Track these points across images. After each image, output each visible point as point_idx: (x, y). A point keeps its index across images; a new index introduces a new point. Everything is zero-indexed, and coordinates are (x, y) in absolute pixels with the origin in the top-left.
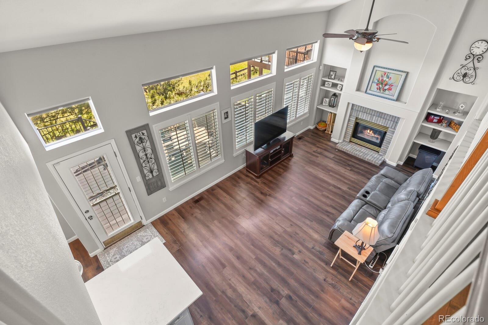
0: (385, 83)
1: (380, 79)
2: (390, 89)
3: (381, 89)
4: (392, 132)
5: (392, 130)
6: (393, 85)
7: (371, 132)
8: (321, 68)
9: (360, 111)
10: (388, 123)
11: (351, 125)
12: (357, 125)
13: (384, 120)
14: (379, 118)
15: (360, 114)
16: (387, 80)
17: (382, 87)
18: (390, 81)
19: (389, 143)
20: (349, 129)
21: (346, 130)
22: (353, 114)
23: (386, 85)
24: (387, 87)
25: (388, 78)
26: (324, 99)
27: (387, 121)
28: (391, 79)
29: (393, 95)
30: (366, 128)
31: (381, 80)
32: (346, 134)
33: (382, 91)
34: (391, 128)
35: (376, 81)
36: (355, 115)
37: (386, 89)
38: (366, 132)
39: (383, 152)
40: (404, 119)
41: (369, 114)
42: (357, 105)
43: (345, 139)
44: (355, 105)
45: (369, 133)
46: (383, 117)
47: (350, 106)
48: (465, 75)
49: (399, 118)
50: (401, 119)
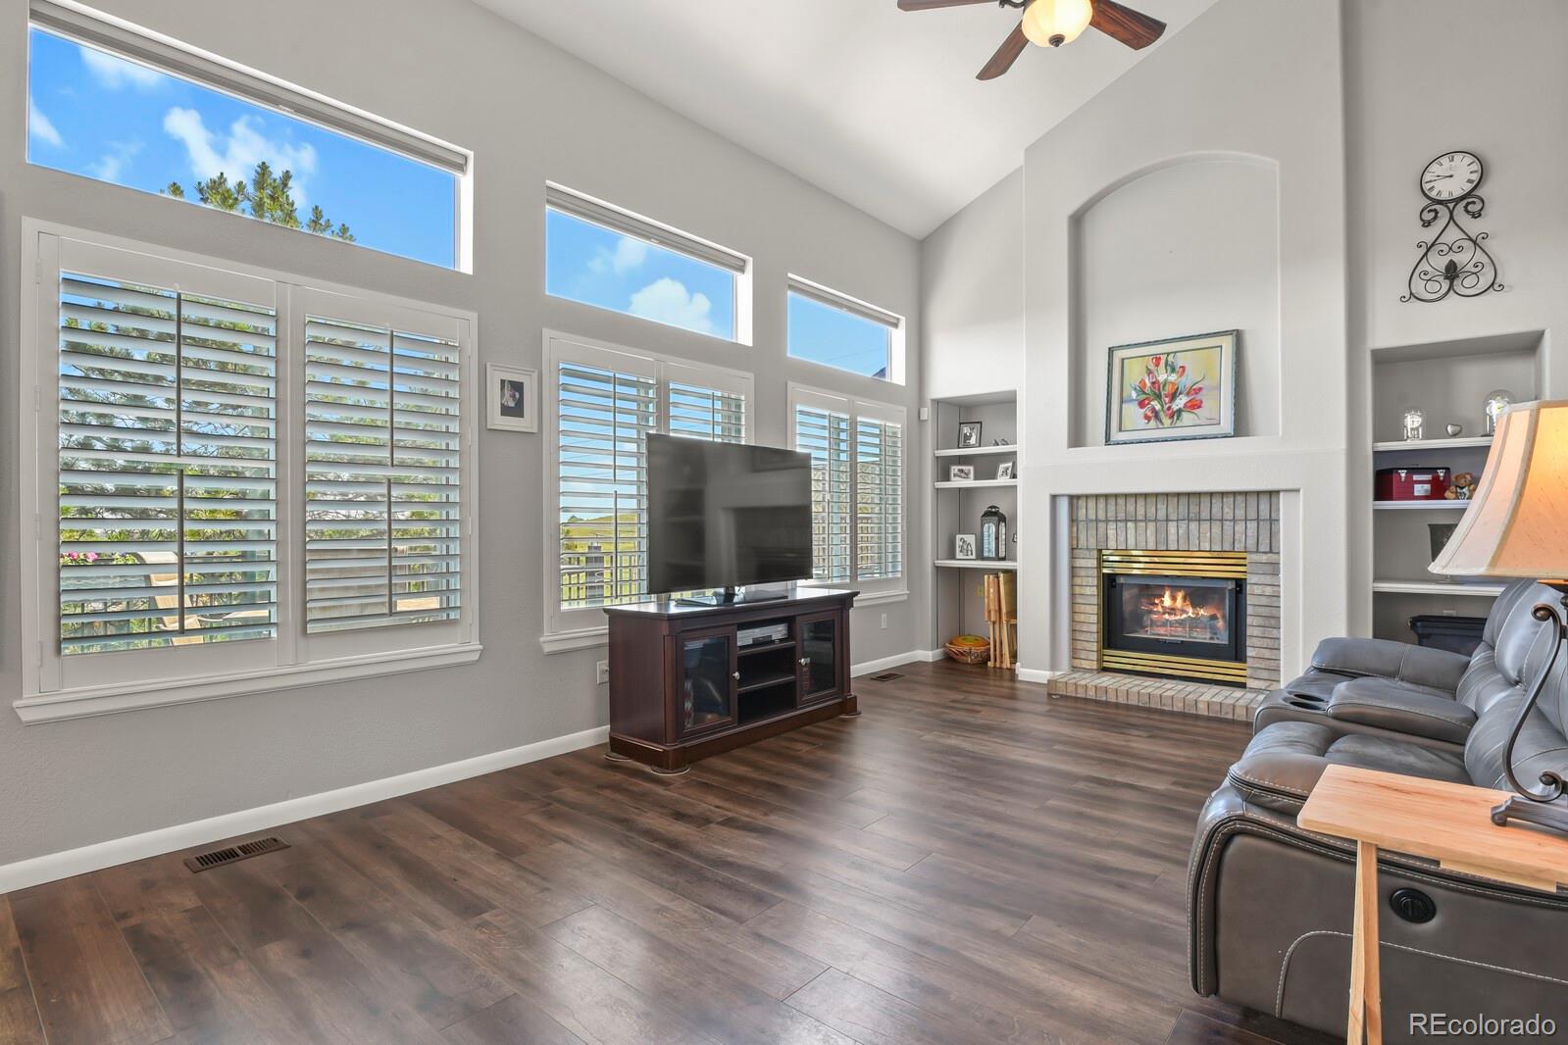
0: (1169, 389)
1: (1145, 384)
2: (1194, 406)
3: (1162, 414)
4: (1268, 569)
5: (1264, 558)
6: (1200, 389)
7: (1179, 603)
8: (926, 413)
9: (1107, 521)
10: (1237, 536)
11: (1088, 591)
12: (1110, 585)
13: (1216, 527)
14: (1194, 526)
15: (1111, 533)
16: (1173, 377)
17: (1162, 406)
18: (1184, 379)
19: (1273, 622)
20: (1082, 608)
21: (1073, 621)
22: (1083, 543)
23: (1173, 396)
24: (1180, 402)
25: (1173, 370)
26: (958, 537)
27: (1228, 525)
28: (1184, 371)
29: (1213, 422)
30: (1150, 589)
31: (1148, 384)
32: (1078, 636)
33: (1167, 421)
34: (1257, 552)
35: (1134, 395)
36: (1092, 544)
37: (1179, 411)
38: (1160, 609)
39: (1265, 674)
40: (1298, 491)
41: (1146, 520)
42: (1087, 497)
43: (1077, 663)
44: (1082, 502)
45: (1172, 611)
46: (1205, 514)
47: (1063, 506)
48: (1452, 272)
49: (1273, 494)
50: (1281, 494)
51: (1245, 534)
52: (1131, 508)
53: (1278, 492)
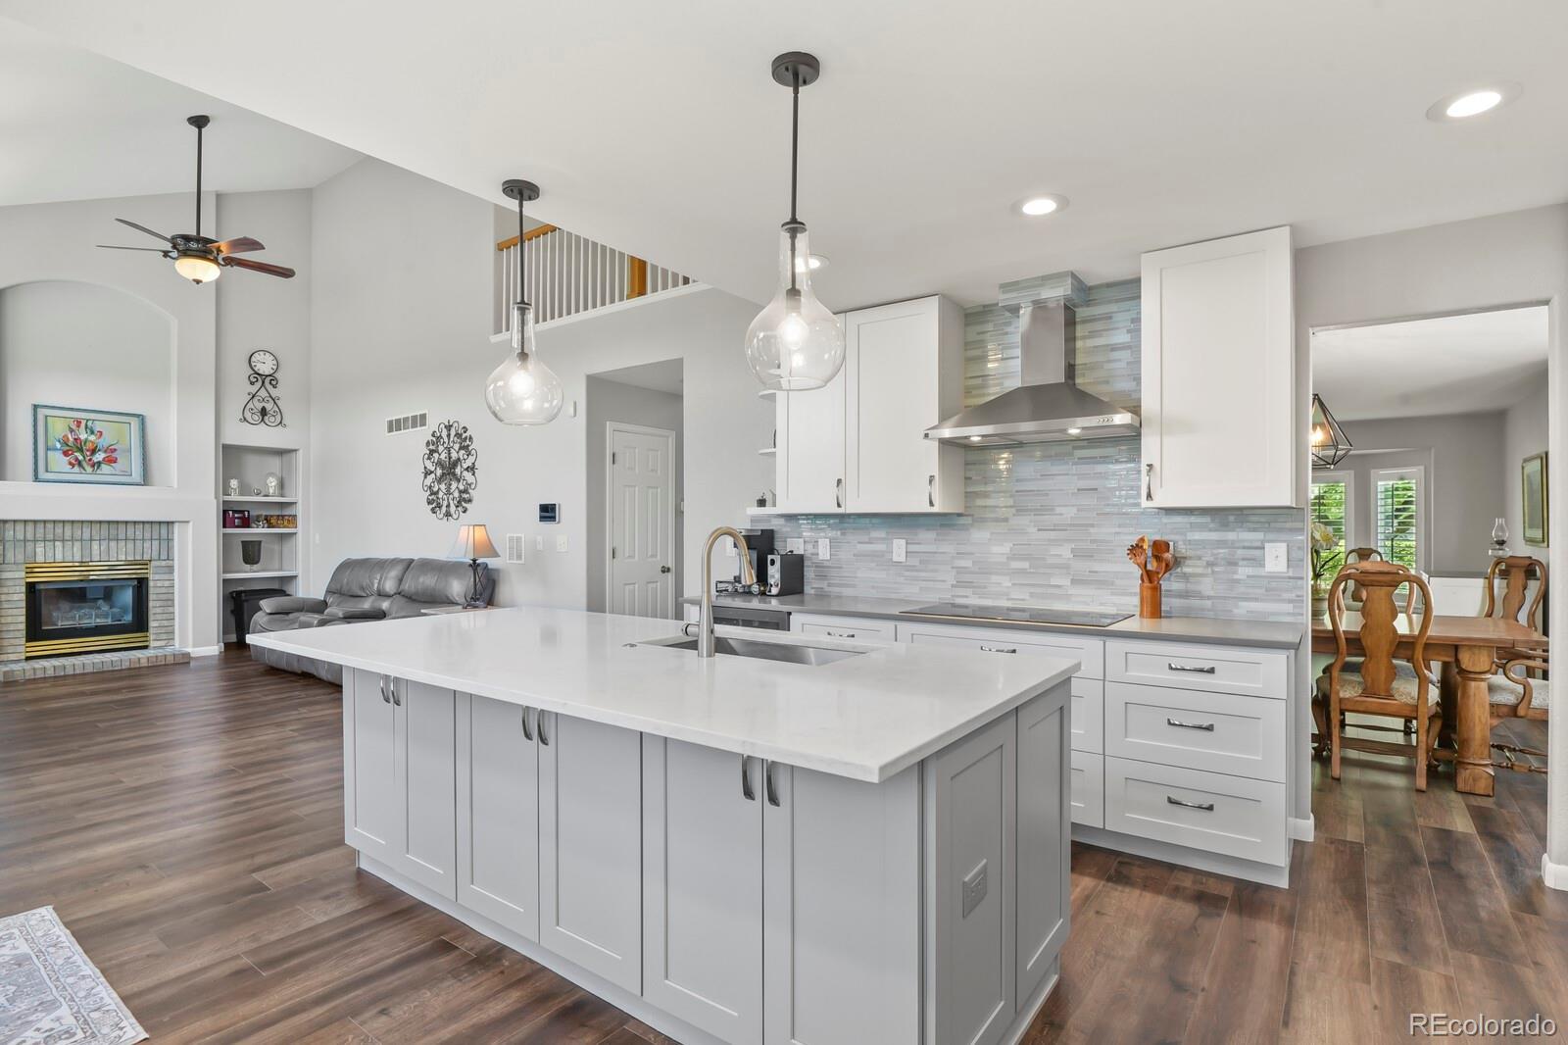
0: (89, 446)
1: (68, 439)
2: (110, 461)
3: (84, 464)
4: (166, 570)
5: (163, 563)
6: (115, 450)
9: (35, 540)
10: (145, 549)
11: (16, 597)
12: (35, 591)
13: (130, 545)
14: (113, 544)
15: (40, 549)
16: (92, 438)
17: (84, 457)
18: (101, 440)
19: (170, 603)
20: (10, 612)
22: (10, 559)
23: (93, 452)
24: (99, 457)
25: (92, 433)
27: (139, 544)
28: (101, 435)
29: (126, 473)
31: (71, 440)
33: (89, 469)
34: (159, 559)
35: (59, 445)
36: (20, 558)
37: (99, 463)
39: (164, 637)
40: (188, 522)
41: (73, 539)
42: (15, 521)
43: (4, 657)
44: (9, 526)
46: (122, 536)
48: (264, 412)
49: (169, 523)
50: (176, 526)
51: (149, 550)
52: (59, 530)
53: (173, 522)
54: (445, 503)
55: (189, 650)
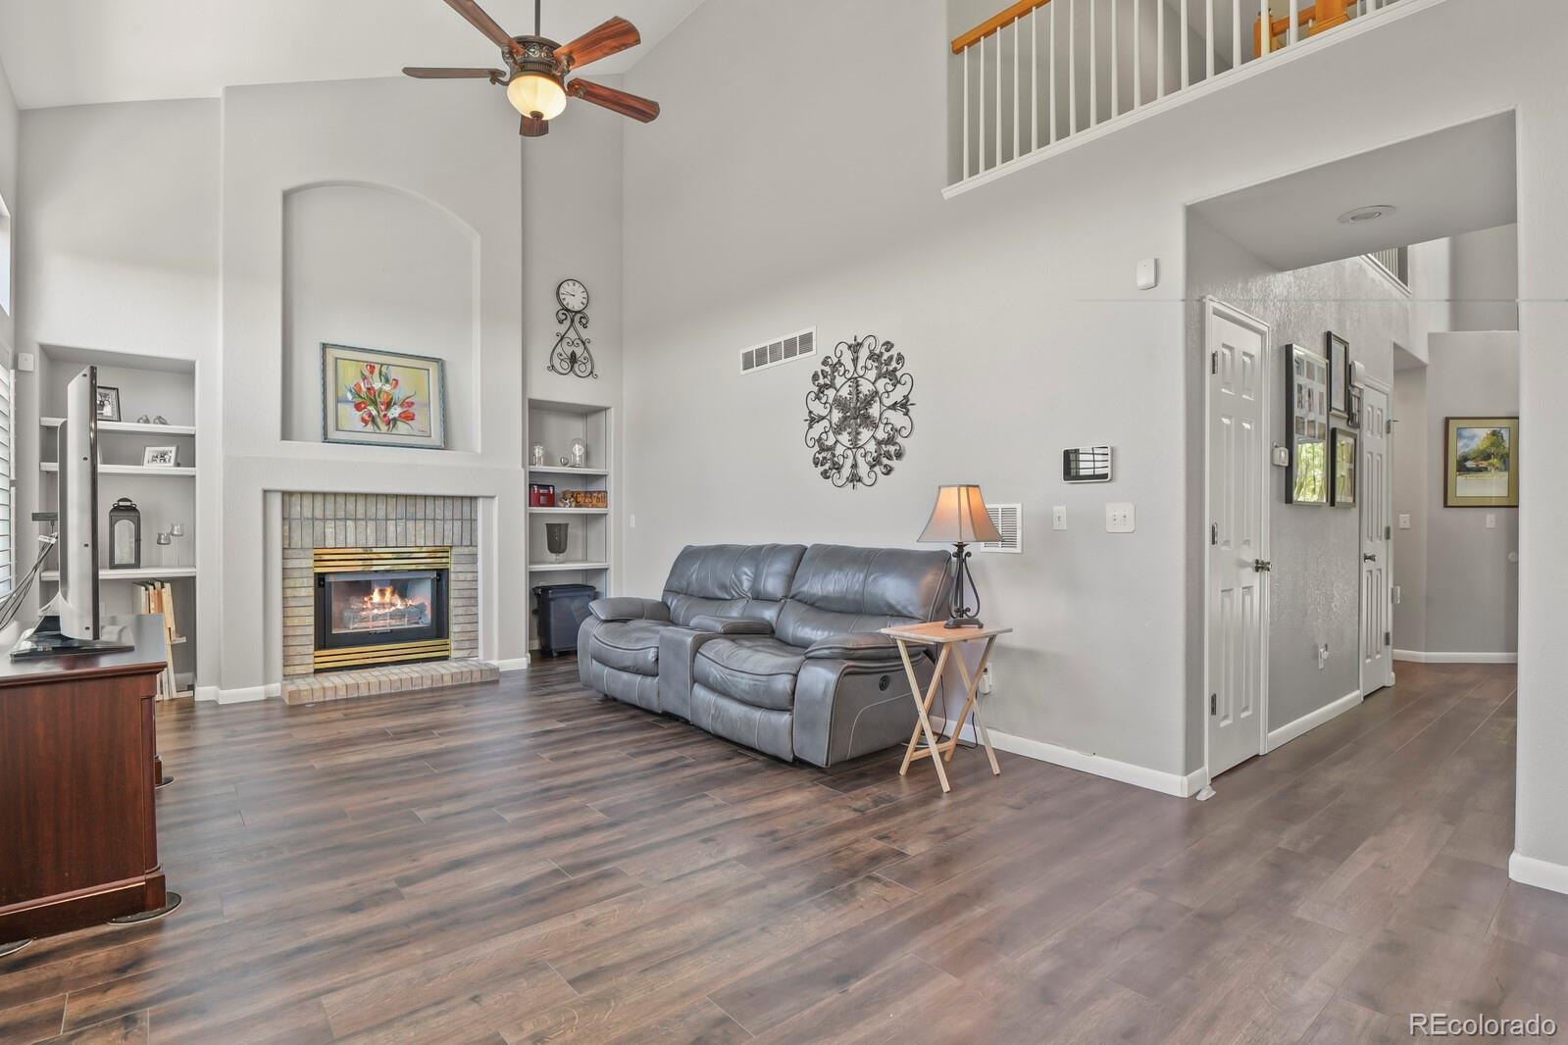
0: (383, 398)
1: (360, 388)
2: (408, 417)
3: (378, 420)
4: (469, 559)
5: (466, 550)
6: (412, 403)
7: (388, 597)
8: (30, 359)
9: (325, 519)
10: (446, 533)
11: (303, 592)
12: (322, 585)
13: (430, 527)
14: (410, 524)
15: (329, 531)
16: (387, 388)
17: (378, 412)
18: (397, 391)
19: (473, 601)
20: (297, 611)
22: (296, 541)
23: (389, 405)
24: (395, 412)
25: (387, 381)
27: (439, 525)
28: (397, 384)
29: (424, 434)
30: (362, 586)
31: (364, 389)
32: (290, 642)
33: (384, 428)
34: (461, 546)
35: (350, 397)
36: (308, 542)
37: (395, 420)
38: (369, 605)
39: (467, 645)
40: (493, 497)
41: (366, 519)
42: (302, 494)
43: (290, 670)
44: (295, 500)
45: (382, 605)
46: (420, 515)
47: (276, 502)
48: (573, 359)
49: (473, 499)
50: (480, 502)
51: (451, 532)
52: (351, 506)
53: (476, 498)
54: (849, 462)
55: (495, 662)
